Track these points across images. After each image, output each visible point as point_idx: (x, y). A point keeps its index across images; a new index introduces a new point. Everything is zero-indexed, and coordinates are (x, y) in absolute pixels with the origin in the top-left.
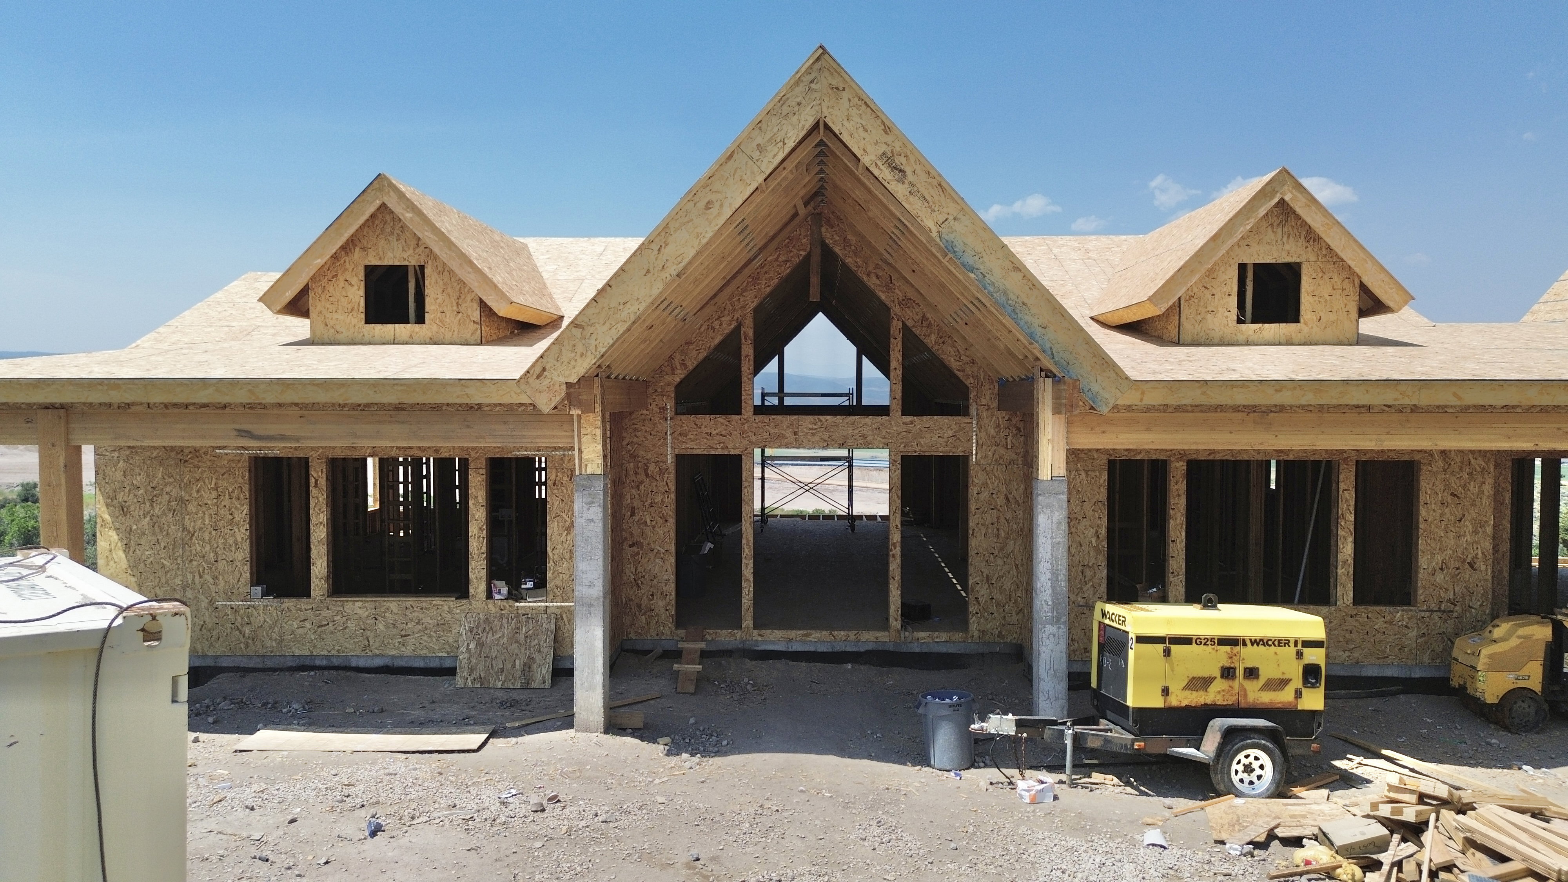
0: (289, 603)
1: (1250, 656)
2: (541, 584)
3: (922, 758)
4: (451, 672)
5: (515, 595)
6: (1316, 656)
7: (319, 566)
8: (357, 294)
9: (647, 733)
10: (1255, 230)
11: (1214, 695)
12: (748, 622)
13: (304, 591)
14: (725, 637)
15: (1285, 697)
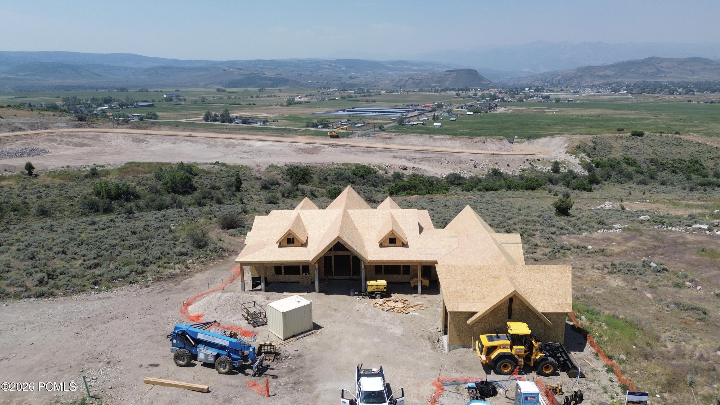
0: (279, 275)
1: (379, 287)
2: (309, 273)
3: (349, 295)
4: (299, 283)
5: (306, 274)
6: (386, 286)
7: (283, 271)
8: (286, 241)
9: (323, 292)
10: (391, 234)
11: (376, 290)
12: (333, 275)
13: (281, 274)
14: (330, 277)
15: (383, 290)
